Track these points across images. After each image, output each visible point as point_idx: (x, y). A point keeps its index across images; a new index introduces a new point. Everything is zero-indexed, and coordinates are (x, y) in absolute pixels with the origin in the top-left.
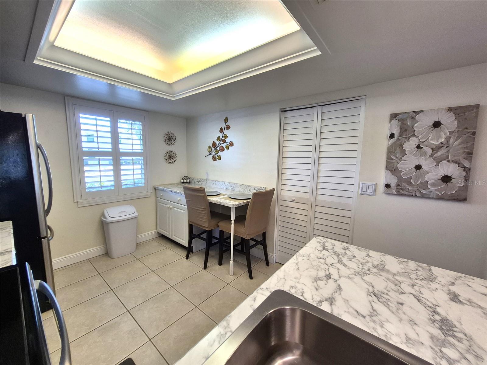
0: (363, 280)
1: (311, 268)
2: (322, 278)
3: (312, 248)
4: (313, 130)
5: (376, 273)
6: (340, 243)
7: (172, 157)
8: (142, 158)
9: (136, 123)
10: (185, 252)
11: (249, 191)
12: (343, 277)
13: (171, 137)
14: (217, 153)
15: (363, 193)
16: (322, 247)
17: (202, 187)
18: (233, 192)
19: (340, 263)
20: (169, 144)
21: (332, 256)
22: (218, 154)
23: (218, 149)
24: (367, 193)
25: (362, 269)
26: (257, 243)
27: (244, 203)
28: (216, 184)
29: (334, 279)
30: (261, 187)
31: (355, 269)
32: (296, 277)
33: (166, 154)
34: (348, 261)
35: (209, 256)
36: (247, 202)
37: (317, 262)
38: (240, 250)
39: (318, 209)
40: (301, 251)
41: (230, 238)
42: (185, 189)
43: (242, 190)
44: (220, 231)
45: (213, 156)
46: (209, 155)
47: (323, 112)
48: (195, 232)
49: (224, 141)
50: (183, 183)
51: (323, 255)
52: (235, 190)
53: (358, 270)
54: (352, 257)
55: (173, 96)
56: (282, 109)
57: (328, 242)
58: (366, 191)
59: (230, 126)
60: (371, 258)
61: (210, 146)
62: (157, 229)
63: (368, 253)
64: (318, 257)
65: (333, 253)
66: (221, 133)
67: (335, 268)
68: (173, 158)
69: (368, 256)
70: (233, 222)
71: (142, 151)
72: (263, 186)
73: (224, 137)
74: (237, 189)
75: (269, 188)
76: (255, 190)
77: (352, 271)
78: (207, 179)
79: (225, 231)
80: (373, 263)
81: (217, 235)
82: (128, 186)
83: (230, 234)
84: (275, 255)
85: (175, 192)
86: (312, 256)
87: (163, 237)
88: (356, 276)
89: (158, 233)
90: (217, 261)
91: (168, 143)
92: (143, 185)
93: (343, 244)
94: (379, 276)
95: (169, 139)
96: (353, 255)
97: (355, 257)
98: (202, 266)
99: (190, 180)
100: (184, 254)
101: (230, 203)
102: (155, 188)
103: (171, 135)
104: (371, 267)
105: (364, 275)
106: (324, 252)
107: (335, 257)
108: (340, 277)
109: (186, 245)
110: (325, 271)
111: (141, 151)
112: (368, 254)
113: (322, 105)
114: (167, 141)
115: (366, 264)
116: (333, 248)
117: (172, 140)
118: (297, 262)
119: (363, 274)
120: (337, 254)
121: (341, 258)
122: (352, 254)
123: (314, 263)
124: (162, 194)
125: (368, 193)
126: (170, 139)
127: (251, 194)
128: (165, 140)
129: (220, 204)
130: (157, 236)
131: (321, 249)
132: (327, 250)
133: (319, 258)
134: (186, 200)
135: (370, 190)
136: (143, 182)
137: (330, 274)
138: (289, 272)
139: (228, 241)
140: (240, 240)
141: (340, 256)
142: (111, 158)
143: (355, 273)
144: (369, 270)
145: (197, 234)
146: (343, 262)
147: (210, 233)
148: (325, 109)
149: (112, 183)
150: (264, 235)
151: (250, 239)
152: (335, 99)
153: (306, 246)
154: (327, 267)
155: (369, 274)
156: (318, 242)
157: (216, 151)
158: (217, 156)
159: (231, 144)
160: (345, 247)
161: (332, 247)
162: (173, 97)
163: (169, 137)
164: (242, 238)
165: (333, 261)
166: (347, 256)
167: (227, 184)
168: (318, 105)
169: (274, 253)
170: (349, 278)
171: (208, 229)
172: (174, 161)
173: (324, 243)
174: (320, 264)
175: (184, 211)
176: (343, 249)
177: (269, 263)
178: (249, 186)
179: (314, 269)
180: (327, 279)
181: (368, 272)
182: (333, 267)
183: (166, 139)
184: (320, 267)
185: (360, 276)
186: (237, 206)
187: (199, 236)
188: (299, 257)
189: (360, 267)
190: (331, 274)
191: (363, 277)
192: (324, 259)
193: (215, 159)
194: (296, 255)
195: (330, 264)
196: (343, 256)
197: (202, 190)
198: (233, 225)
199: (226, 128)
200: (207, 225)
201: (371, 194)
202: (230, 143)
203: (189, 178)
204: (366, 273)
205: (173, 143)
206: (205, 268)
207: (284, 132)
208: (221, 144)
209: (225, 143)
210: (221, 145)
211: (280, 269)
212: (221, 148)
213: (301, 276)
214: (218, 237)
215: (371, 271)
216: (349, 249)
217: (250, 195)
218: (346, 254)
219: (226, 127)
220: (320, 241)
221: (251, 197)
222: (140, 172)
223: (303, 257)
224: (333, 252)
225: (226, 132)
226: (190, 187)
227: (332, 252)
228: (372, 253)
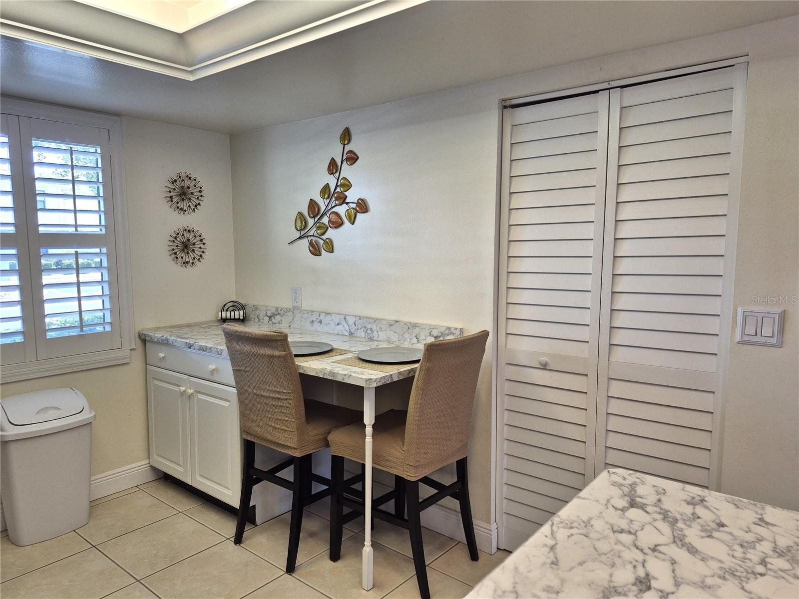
0: (746, 591)
1: (593, 561)
2: (626, 589)
3: (597, 501)
4: (598, 160)
5: (782, 571)
6: (679, 485)
7: (192, 247)
8: (104, 250)
9: (86, 149)
10: (231, 523)
11: (415, 340)
12: (688, 584)
13: (188, 188)
14: (323, 234)
15: (746, 338)
16: (627, 498)
17: (278, 330)
18: (370, 343)
19: (679, 543)
20: (182, 209)
21: (657, 524)
22: (324, 237)
23: (325, 220)
24: (758, 339)
25: (744, 559)
26: (442, 491)
27: (400, 373)
28: (321, 322)
29: (661, 591)
30: (449, 328)
31: (721, 562)
32: (548, 587)
33: (173, 239)
34: (703, 537)
35: (301, 535)
36: (409, 371)
37: (613, 541)
38: (393, 512)
39: (617, 389)
40: (566, 512)
41: (362, 477)
42: (231, 337)
43: (394, 338)
44: (334, 458)
45: (311, 243)
46: (300, 238)
47: (624, 106)
48: (260, 463)
49: (341, 198)
50: (224, 320)
51: (629, 520)
52: (375, 338)
53: (732, 565)
54: (714, 525)
55: (189, 69)
56: (504, 100)
57: (643, 483)
58: (756, 335)
59: (359, 155)
60: (770, 527)
61: (300, 214)
62: (149, 458)
63: (762, 515)
64: (616, 528)
65: (659, 517)
66: (332, 174)
67: (664, 560)
68: (193, 251)
69: (762, 522)
70: (369, 430)
71: (103, 230)
72: (455, 324)
73: (342, 185)
74: (382, 336)
75: (473, 330)
76: (433, 336)
77: (714, 565)
78: (295, 308)
79: (346, 457)
80: (775, 542)
81: (324, 470)
82: (66, 333)
83: (363, 466)
84: (494, 526)
85: (203, 349)
86: (598, 525)
87: (167, 480)
88: (724, 582)
89: (154, 470)
90: (324, 549)
91: (179, 205)
92: (108, 328)
93: (689, 488)
94: (791, 580)
95: (180, 195)
96: (718, 521)
97: (723, 525)
98: (282, 561)
99: (245, 314)
100: (229, 528)
101: (360, 376)
102: (143, 337)
103: (187, 183)
104: (770, 553)
105: (748, 579)
106: (633, 513)
107: (665, 527)
108: (677, 584)
109: (235, 503)
110: (635, 567)
111: (101, 230)
112: (759, 516)
113: (622, 87)
114: (175, 200)
115: (755, 546)
116: (659, 500)
117: (190, 196)
118: (552, 542)
119: (744, 574)
120: (670, 519)
121: (682, 530)
122: (713, 517)
123: (603, 546)
124: (161, 355)
125: (763, 340)
126: (184, 194)
127: (421, 347)
128: (171, 197)
129: (332, 378)
130: (150, 476)
131: (623, 503)
132: (642, 507)
133: (618, 532)
134: (233, 370)
135: (767, 331)
136: (108, 319)
137: (647, 575)
138: (529, 571)
139: (357, 486)
140: (393, 484)
141: (680, 525)
142: (13, 251)
143: (721, 573)
144: (763, 562)
145: (266, 470)
146: (686, 541)
147: (304, 464)
148: (632, 96)
149: (18, 326)
150: (462, 466)
151: (421, 480)
152: (656, 68)
153: (580, 498)
154: (640, 556)
155: (762, 575)
156: (614, 484)
157: (319, 228)
158: (322, 242)
159: (362, 206)
160: (693, 498)
161: (658, 497)
162: (191, 72)
163: (183, 187)
164: (397, 477)
165: (659, 539)
166: (699, 523)
167: (351, 320)
168: (610, 86)
169: (493, 520)
170: (704, 586)
171: (297, 454)
172: (198, 258)
173: (633, 486)
174: (619, 547)
175: (228, 401)
176: (688, 503)
177: (478, 551)
178: (415, 326)
179: (602, 562)
180: (641, 591)
181: (760, 569)
182: (656, 557)
183: (172, 194)
184: (619, 557)
185: (737, 582)
186: (380, 384)
187: (271, 476)
188: (558, 527)
189: (736, 554)
190: (650, 577)
191: (744, 584)
192: (633, 532)
193: (316, 251)
194: (550, 523)
195: (649, 548)
196: (688, 523)
197: (280, 341)
198: (369, 440)
199: (347, 159)
200: (295, 440)
201: (769, 340)
202: (358, 204)
203: (243, 307)
204: (753, 573)
205: (193, 207)
206: (291, 568)
207: (513, 167)
208: (332, 208)
209: (344, 205)
210: (334, 210)
211: (501, 566)
212: (333, 217)
213: (562, 584)
214: (328, 475)
215: (769, 566)
216: (705, 503)
217: (420, 350)
218: (696, 517)
219: (345, 157)
220: (621, 481)
221: (419, 356)
222: (97, 290)
223: (572, 528)
224: (660, 513)
225: (347, 171)
226: (244, 333)
227: (656, 512)
228: (772, 513)
